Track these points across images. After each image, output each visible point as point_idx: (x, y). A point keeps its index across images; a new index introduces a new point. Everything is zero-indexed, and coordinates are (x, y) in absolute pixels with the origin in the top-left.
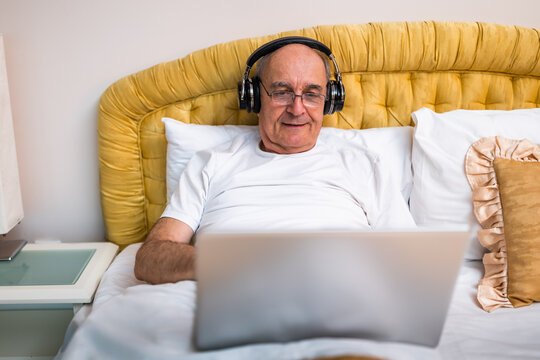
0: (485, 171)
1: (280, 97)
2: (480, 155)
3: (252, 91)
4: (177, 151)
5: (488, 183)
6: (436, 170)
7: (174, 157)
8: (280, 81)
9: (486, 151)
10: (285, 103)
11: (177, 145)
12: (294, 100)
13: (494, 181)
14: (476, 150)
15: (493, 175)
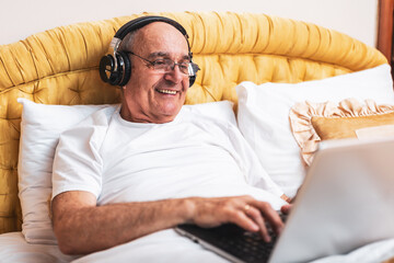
0: (307, 128)
1: (157, 66)
2: (299, 116)
3: (122, 64)
4: (38, 131)
5: (311, 138)
6: (267, 132)
7: (33, 138)
8: (158, 51)
9: (304, 112)
10: (163, 72)
11: (39, 124)
12: (173, 69)
13: (316, 135)
14: (295, 113)
15: (314, 131)
